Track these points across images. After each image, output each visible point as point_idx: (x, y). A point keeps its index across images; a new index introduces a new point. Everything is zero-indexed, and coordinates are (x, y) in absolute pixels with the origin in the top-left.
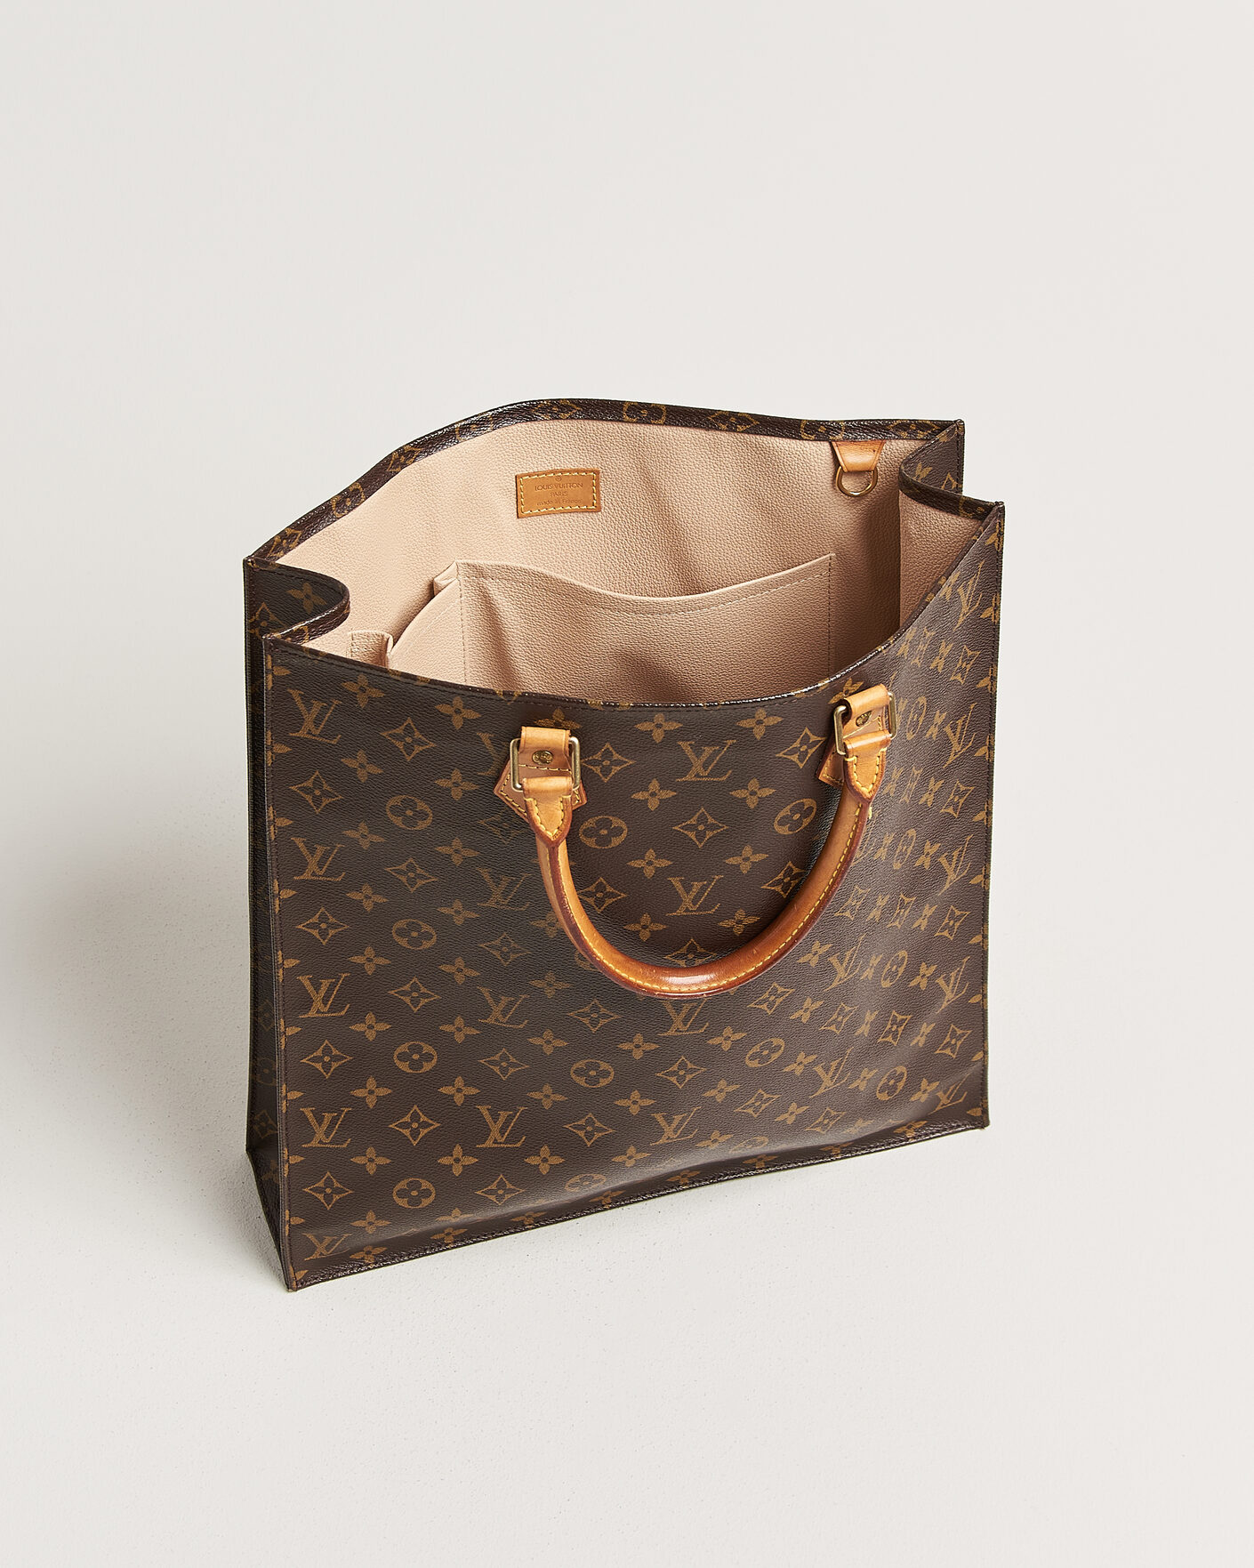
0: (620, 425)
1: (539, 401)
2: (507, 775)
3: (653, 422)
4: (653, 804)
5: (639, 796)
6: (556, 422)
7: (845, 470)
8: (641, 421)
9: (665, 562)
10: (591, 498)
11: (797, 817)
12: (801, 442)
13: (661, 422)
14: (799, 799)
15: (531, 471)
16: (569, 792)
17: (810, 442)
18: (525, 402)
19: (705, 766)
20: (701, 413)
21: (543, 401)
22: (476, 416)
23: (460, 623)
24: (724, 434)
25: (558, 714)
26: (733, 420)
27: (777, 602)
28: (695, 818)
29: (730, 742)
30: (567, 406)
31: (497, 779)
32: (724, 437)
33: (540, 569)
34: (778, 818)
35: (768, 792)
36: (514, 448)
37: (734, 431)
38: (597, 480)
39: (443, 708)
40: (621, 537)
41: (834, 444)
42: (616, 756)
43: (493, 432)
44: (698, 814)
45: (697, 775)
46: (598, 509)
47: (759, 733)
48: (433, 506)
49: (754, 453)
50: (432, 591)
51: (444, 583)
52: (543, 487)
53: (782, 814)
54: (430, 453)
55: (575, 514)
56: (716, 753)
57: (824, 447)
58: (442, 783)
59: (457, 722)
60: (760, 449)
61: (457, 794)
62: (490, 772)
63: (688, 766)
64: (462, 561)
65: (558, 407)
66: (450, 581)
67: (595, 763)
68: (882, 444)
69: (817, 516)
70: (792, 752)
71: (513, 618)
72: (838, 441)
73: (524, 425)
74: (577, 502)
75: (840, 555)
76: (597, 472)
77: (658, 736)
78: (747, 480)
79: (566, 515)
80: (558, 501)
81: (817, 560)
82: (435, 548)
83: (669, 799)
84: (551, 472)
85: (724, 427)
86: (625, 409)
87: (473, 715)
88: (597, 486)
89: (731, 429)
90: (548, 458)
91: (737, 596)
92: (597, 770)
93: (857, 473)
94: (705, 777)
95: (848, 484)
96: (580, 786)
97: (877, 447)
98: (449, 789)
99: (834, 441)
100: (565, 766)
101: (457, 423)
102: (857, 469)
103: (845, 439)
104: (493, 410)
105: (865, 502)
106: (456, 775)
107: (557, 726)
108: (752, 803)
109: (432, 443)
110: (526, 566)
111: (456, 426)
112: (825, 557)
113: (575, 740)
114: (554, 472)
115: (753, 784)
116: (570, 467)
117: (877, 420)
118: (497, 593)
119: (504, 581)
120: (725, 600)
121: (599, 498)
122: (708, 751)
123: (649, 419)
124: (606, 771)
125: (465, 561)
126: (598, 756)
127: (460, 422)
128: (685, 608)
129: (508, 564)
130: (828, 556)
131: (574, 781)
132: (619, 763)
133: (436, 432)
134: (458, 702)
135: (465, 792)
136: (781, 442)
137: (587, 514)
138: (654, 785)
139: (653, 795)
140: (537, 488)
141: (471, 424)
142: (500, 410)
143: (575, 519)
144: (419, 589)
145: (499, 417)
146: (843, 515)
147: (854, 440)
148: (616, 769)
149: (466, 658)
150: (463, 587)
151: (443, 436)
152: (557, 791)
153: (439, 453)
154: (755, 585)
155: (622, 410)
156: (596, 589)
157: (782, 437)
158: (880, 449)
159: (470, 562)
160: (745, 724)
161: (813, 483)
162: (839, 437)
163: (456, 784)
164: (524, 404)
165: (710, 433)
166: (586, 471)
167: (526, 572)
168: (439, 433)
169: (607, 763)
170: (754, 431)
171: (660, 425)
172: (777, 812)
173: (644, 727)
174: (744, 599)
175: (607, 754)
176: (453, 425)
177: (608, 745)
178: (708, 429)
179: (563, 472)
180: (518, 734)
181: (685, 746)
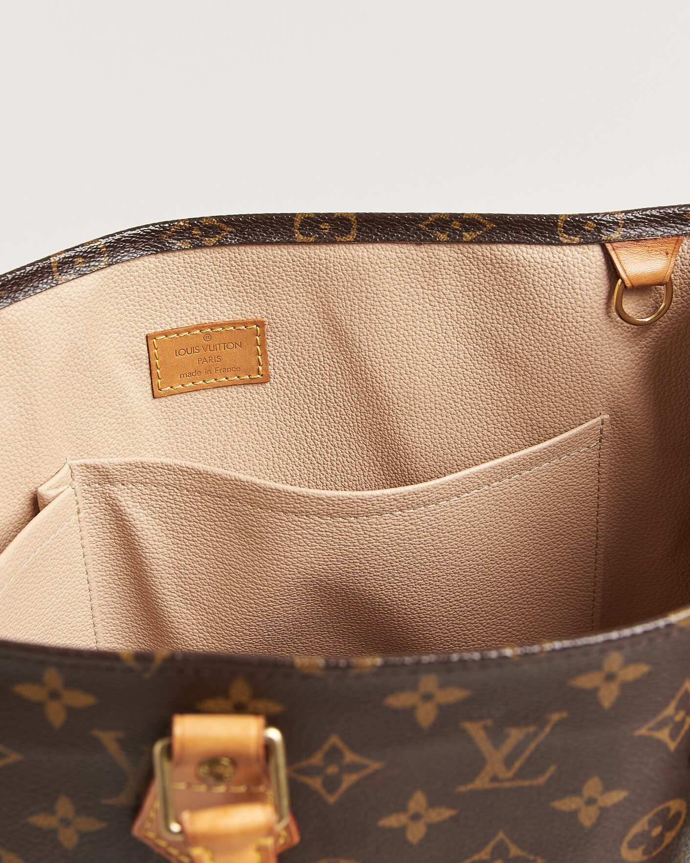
0: (291, 249)
1: (172, 222)
2: (153, 804)
3: (338, 239)
4: (416, 833)
5: (392, 821)
6: (199, 253)
7: (628, 284)
8: (321, 241)
9: (362, 448)
10: (255, 362)
11: (656, 831)
12: (559, 249)
13: (351, 238)
14: (663, 801)
15: (168, 328)
16: (269, 831)
17: (573, 248)
18: (153, 225)
19: (509, 762)
20: (408, 220)
21: (178, 221)
22: (82, 245)
23: (81, 551)
24: (443, 248)
25: (240, 690)
26: (456, 225)
27: (530, 491)
28: (489, 849)
29: (555, 717)
30: (212, 227)
31: (136, 809)
32: (444, 253)
33: (189, 464)
34: (629, 836)
35: (616, 796)
36: (142, 295)
37: (459, 242)
38: (263, 335)
39: (28, 691)
40: (298, 417)
41: (609, 247)
42: (350, 757)
43: (109, 270)
44: (492, 844)
45: (494, 779)
46: (265, 379)
47: (608, 696)
48: (27, 379)
49: (488, 273)
50: (36, 505)
51: (52, 493)
52: (186, 351)
53: (636, 829)
54: (15, 300)
55: (233, 389)
56: (528, 739)
57: (595, 252)
58: (42, 821)
59: (56, 714)
60: (500, 267)
61: (68, 838)
62: (124, 799)
63: (478, 763)
64: (78, 462)
65: (201, 229)
66: (61, 490)
67: (312, 771)
68: (679, 243)
69: (583, 361)
70: (660, 726)
71: (156, 538)
72: (615, 241)
73: (152, 259)
74: (236, 370)
75: (617, 418)
76: (261, 324)
77: (426, 715)
78: (479, 317)
79: (221, 391)
80: (208, 371)
81: (582, 427)
82: (35, 443)
83: (444, 822)
84: (197, 327)
85: (443, 237)
86: (297, 224)
87: (81, 700)
88: (263, 345)
89: (455, 239)
90: (191, 307)
91: (477, 483)
92: (316, 783)
93: (642, 289)
94: (509, 780)
95: (630, 307)
96: (287, 820)
97: (670, 248)
98: (53, 832)
99: (610, 242)
100: (258, 781)
101: (55, 255)
102: (644, 281)
103: (626, 239)
104: (108, 237)
105: (652, 334)
106: (64, 807)
107: (240, 709)
108: (588, 817)
109: (19, 285)
110: (168, 461)
111: (52, 260)
112: (594, 421)
113: (274, 734)
114: (201, 327)
115: (592, 787)
116: (223, 318)
117: (669, 207)
118: (130, 503)
119: (141, 487)
120: (461, 489)
121: (267, 363)
122: (515, 735)
123: (333, 236)
124: (332, 784)
125: (82, 461)
126: (317, 759)
127: (59, 254)
128: (404, 504)
129: (144, 459)
130: (599, 418)
131: (278, 809)
132: (353, 768)
133: (24, 268)
134: (52, 677)
135: (82, 835)
136: (530, 251)
137: (250, 387)
138: (418, 801)
139: (416, 817)
140: (177, 353)
141: (74, 257)
142: (117, 237)
143: (235, 395)
144: (19, 503)
145: (115, 247)
146: (621, 356)
147: (638, 239)
148: (349, 780)
149: (94, 601)
150: (80, 498)
151: (34, 274)
152: (246, 835)
153: (29, 300)
154: (502, 466)
155: (293, 225)
156: (272, 484)
157: (530, 243)
158: (676, 251)
159: (89, 461)
160: (585, 682)
161: (579, 309)
162: (615, 235)
163: (66, 822)
164: (151, 227)
165: (423, 248)
166: (245, 324)
167: (169, 468)
168: (28, 269)
169: (332, 770)
170: (489, 238)
171: (349, 243)
172: (628, 827)
173: (400, 700)
174: (486, 487)
175: (334, 755)
176: (49, 258)
177: (334, 740)
178: (419, 242)
179: (212, 326)
180: (166, 730)
181: (476, 731)
